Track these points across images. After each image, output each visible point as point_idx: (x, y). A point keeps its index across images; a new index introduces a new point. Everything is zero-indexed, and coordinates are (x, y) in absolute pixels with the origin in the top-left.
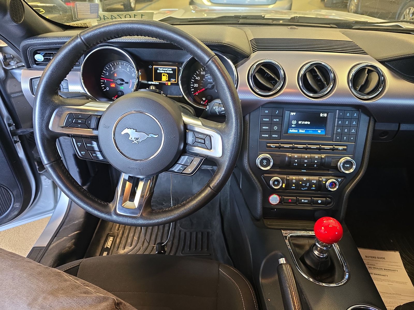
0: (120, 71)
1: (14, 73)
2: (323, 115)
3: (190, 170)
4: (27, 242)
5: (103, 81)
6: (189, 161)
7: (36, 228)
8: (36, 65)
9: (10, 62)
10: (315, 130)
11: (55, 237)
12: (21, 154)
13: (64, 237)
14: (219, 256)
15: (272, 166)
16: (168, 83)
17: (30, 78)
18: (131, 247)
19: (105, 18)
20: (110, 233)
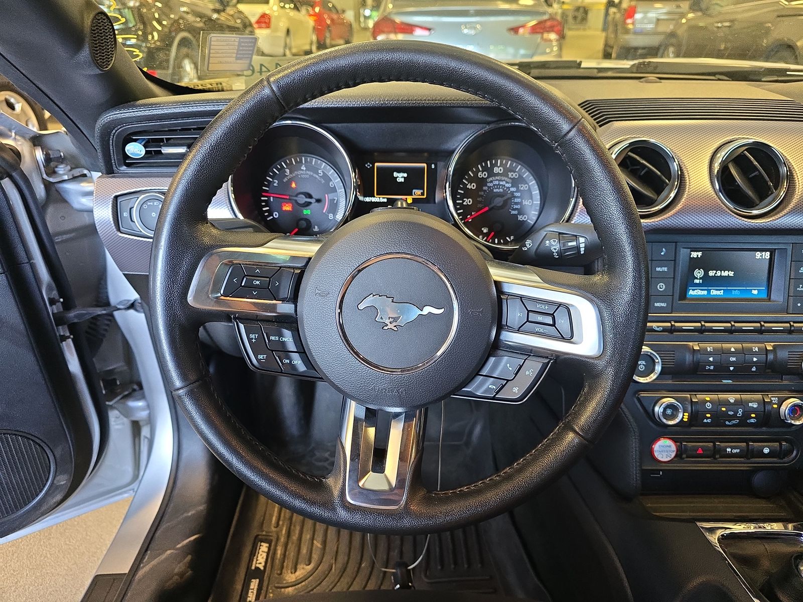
0: (303, 176)
1: (66, 191)
2: (762, 256)
3: (516, 390)
4: (67, 557)
5: (266, 199)
6: (511, 369)
7: (85, 525)
8: (125, 167)
9: (56, 167)
10: (745, 288)
11: (146, 550)
12: (74, 365)
13: (166, 551)
14: (512, 579)
15: (660, 374)
16: (406, 199)
17: (114, 195)
18: (309, 565)
19: (263, 70)
20: (260, 533)
